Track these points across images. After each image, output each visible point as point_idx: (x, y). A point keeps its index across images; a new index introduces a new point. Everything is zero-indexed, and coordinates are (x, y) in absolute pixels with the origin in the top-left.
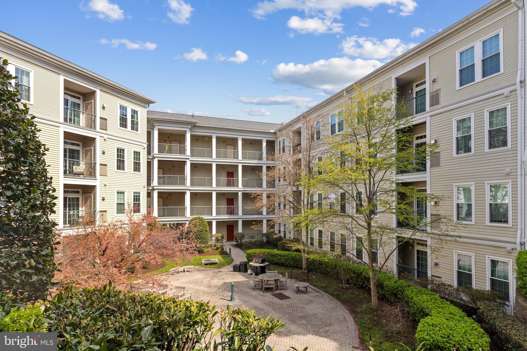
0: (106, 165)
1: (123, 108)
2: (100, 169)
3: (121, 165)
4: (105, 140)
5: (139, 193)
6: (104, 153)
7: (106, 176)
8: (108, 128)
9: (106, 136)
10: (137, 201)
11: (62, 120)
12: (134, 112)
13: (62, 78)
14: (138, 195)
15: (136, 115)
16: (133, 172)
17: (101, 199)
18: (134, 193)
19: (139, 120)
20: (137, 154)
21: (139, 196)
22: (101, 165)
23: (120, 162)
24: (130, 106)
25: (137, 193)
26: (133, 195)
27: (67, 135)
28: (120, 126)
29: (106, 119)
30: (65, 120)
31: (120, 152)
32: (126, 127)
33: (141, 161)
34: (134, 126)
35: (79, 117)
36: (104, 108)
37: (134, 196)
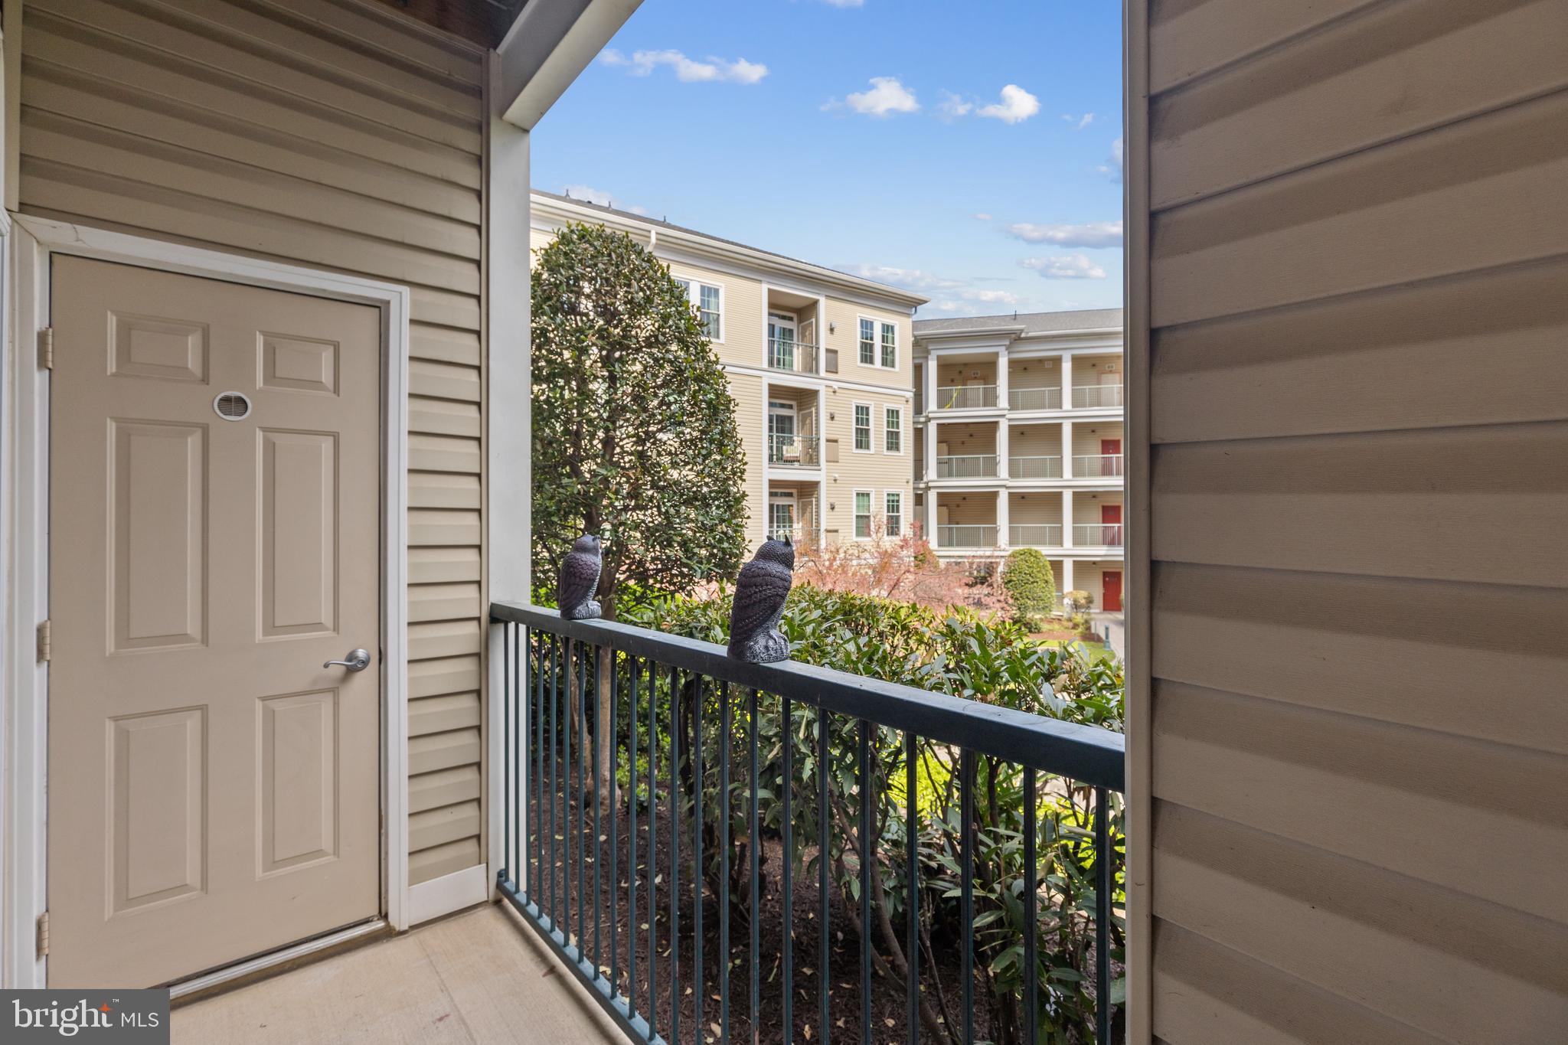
0: (836, 441)
1: (867, 325)
2: (827, 447)
3: (862, 439)
4: (834, 392)
5: (898, 495)
6: (832, 418)
7: (837, 462)
8: (840, 368)
9: (836, 385)
10: (893, 512)
11: (765, 365)
12: (888, 329)
13: (764, 288)
14: (896, 498)
15: (890, 335)
16: (885, 452)
17: (829, 506)
18: (888, 495)
19: (896, 345)
20: (893, 414)
21: (898, 501)
22: (828, 441)
23: (861, 433)
24: (879, 319)
25: (893, 495)
26: (885, 498)
27: (775, 391)
28: (862, 361)
29: (835, 352)
30: (771, 363)
31: (862, 412)
32: (871, 362)
33: (901, 430)
34: (888, 359)
35: (791, 354)
36: (832, 330)
37: (888, 501)
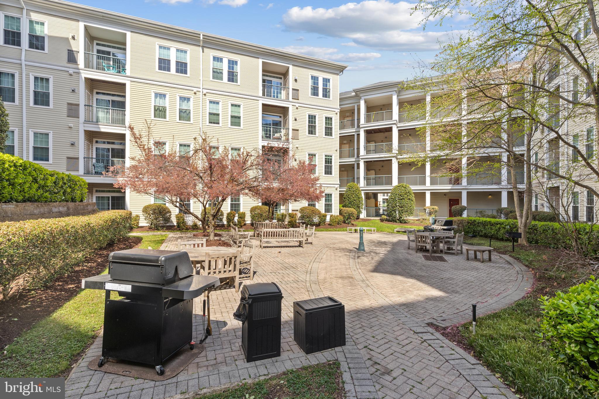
0: (298, 130)
1: (315, 79)
2: (293, 133)
3: (312, 130)
4: (297, 108)
5: (331, 156)
6: (296, 120)
7: (298, 140)
8: (299, 98)
9: (297, 105)
10: (328, 164)
11: (261, 94)
12: (326, 81)
13: (260, 61)
14: (330, 158)
15: (328, 84)
16: (324, 136)
17: (294, 160)
18: (326, 156)
19: (331, 88)
20: (329, 120)
21: (331, 159)
22: (293, 130)
23: (312, 128)
24: (321, 76)
25: (328, 156)
26: (324, 157)
27: (265, 107)
28: (312, 95)
29: (298, 90)
30: (264, 94)
31: (312, 119)
32: (317, 95)
33: (333, 126)
34: (326, 94)
36: (296, 80)
37: (326, 159)
